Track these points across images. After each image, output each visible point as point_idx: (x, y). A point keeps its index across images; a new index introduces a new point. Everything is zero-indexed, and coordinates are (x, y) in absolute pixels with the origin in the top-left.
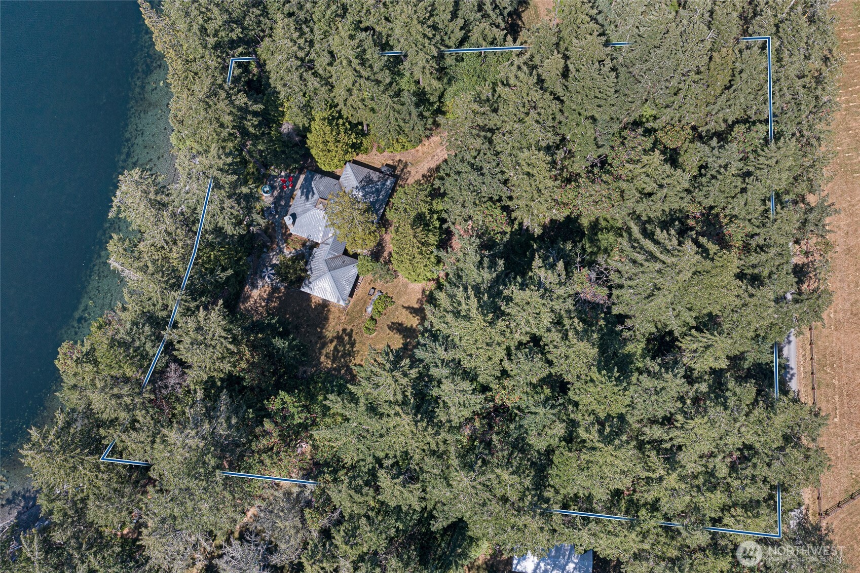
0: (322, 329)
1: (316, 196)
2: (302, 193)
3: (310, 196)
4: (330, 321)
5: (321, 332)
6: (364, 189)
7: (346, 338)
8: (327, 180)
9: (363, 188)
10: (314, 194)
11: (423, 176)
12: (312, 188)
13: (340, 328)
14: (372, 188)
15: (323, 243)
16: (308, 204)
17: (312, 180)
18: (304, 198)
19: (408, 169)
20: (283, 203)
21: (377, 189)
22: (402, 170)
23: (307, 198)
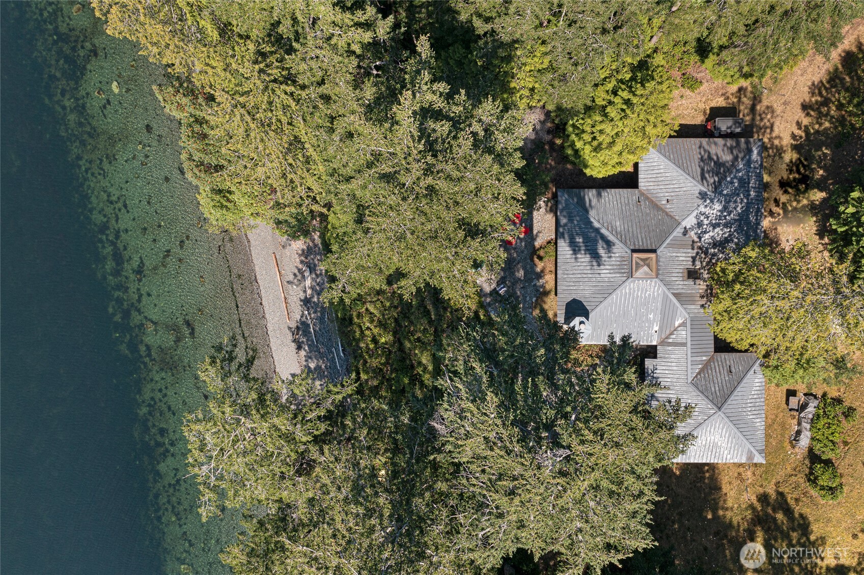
0: (715, 510)
1: (620, 250)
2: (575, 249)
3: (601, 252)
4: (724, 491)
5: (716, 517)
6: (721, 193)
7: (780, 516)
8: (612, 196)
9: (717, 188)
10: (609, 244)
11: (805, 107)
12: (597, 231)
13: (751, 497)
14: (732, 183)
15: (663, 343)
16: (606, 272)
17: (587, 211)
18: (584, 258)
19: (765, 103)
20: (521, 274)
21: (741, 180)
22: (753, 109)
23: (596, 256)
